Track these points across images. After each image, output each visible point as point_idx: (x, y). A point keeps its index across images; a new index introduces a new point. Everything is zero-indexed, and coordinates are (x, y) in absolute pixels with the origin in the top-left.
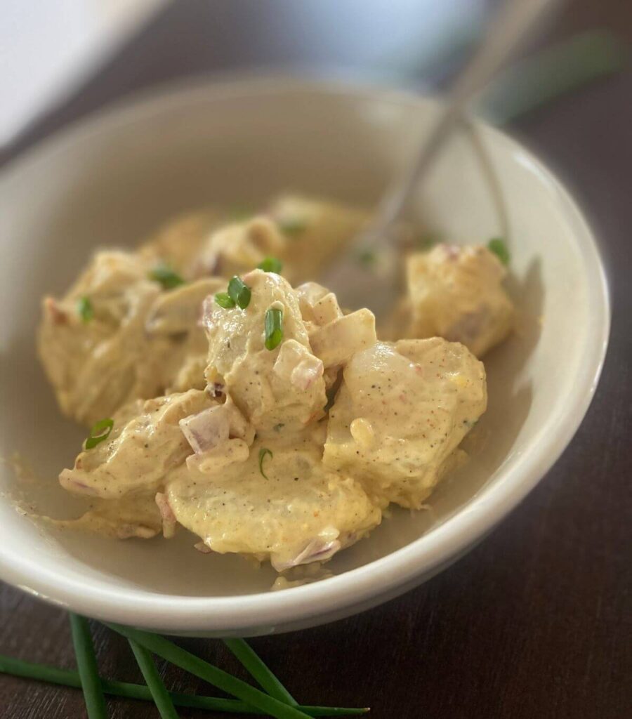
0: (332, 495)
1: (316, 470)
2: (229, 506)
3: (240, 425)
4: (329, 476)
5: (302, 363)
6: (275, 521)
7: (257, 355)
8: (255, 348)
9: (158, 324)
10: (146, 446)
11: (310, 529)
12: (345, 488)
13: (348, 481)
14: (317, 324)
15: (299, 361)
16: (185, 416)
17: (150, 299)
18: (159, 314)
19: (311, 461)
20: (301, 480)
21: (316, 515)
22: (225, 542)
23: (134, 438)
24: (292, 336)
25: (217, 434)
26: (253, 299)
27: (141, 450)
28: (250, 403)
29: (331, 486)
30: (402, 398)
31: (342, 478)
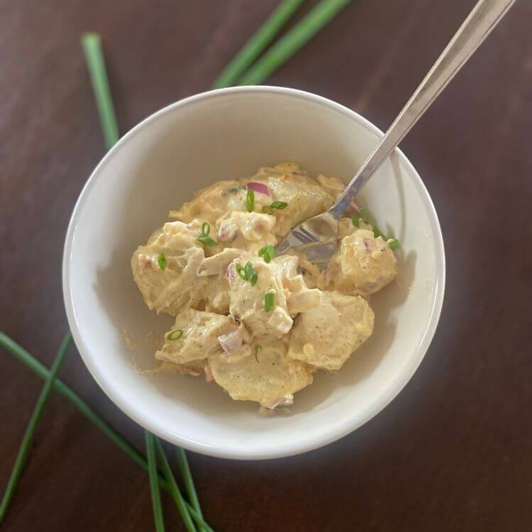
0: (291, 376)
1: (283, 360)
2: (241, 378)
3: (247, 338)
4: (290, 365)
5: (283, 323)
6: (264, 389)
7: (259, 312)
8: (259, 307)
9: (204, 273)
10: (200, 346)
11: (279, 394)
12: (297, 372)
13: (299, 368)
14: (291, 291)
15: (281, 322)
16: (220, 334)
17: (198, 258)
18: (203, 268)
19: (282, 355)
20: (276, 365)
21: (283, 387)
22: (239, 397)
23: (194, 342)
24: (278, 304)
25: (237, 345)
26: (258, 280)
27: (198, 349)
28: (253, 328)
29: (291, 371)
30: (331, 336)
31: (296, 366)
